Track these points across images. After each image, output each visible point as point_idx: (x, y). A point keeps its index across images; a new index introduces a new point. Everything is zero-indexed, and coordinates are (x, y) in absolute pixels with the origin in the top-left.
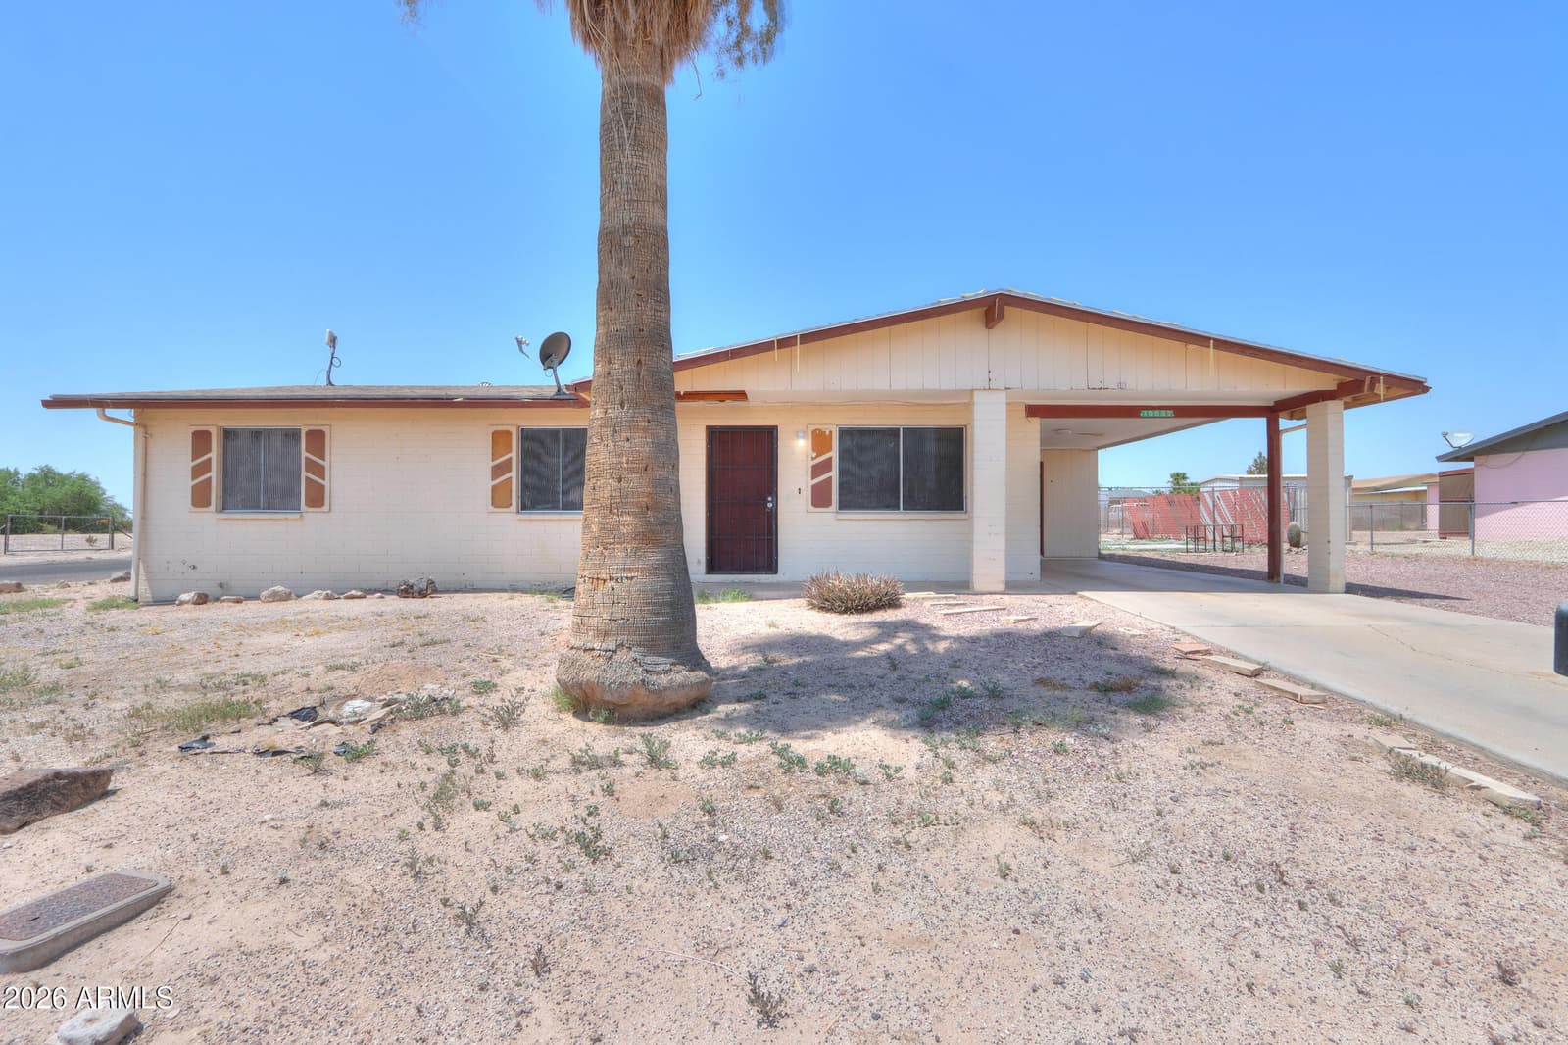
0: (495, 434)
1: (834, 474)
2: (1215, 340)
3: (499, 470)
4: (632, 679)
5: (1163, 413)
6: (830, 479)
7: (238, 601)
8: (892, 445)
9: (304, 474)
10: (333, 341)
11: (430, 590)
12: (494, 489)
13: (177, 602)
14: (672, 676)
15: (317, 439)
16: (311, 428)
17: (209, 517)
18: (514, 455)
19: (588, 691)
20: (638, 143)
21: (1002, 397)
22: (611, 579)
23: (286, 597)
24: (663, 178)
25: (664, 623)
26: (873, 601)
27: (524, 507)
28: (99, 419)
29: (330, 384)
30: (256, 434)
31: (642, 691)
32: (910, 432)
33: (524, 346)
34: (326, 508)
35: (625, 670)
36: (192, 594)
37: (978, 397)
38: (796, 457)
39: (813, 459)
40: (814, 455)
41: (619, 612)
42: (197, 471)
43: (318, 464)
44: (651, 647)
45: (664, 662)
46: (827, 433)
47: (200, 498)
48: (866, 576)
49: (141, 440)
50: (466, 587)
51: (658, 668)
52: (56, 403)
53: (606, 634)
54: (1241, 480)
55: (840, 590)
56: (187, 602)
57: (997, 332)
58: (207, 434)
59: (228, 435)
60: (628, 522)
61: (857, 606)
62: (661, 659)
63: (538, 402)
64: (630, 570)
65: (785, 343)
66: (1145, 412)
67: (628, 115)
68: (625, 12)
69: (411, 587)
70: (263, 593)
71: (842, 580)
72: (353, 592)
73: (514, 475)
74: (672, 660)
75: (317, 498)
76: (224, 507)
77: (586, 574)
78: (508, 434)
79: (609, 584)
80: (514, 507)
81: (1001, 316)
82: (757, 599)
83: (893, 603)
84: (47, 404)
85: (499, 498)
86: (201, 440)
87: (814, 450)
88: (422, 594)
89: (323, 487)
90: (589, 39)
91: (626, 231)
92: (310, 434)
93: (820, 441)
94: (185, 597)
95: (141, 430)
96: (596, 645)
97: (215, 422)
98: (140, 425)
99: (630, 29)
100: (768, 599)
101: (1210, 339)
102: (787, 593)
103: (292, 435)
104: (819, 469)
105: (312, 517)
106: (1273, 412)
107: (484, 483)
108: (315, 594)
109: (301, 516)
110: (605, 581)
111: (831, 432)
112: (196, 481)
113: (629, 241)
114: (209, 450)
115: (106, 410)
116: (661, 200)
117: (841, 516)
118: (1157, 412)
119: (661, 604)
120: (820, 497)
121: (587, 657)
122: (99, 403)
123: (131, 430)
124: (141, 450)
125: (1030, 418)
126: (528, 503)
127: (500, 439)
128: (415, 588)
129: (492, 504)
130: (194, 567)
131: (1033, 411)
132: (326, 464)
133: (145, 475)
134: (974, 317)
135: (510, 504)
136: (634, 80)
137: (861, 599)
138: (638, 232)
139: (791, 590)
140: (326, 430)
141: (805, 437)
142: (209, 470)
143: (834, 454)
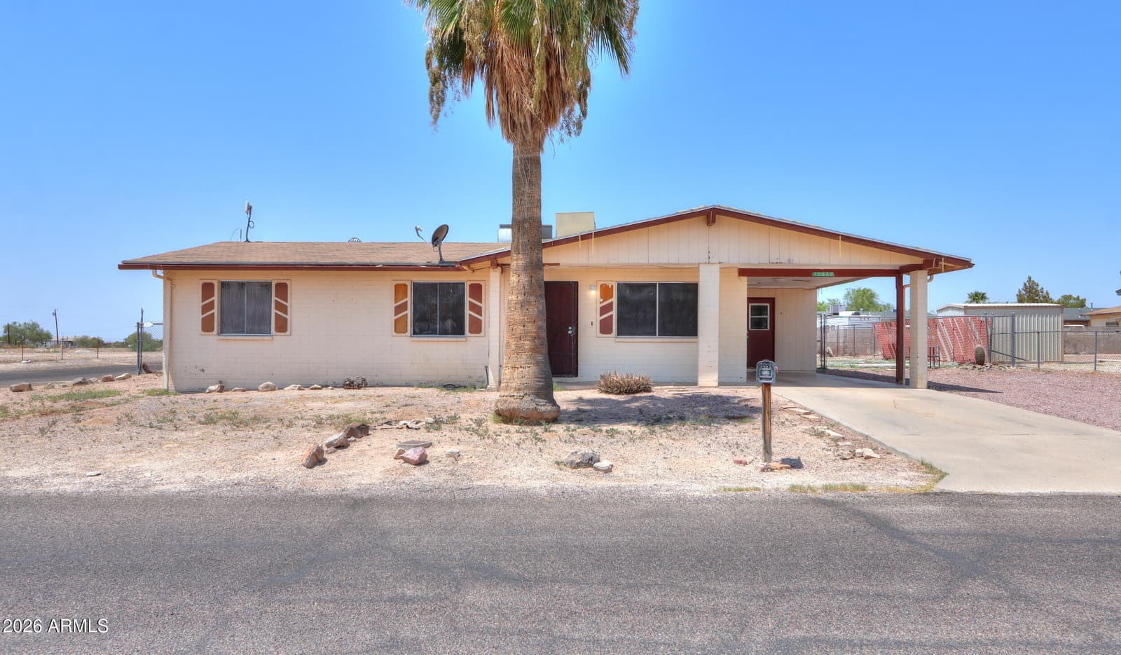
0: (396, 286)
1: (614, 313)
2: (841, 235)
3: (399, 309)
4: (531, 407)
5: (827, 274)
6: (612, 316)
7: (244, 391)
8: (652, 294)
9: (274, 311)
10: (250, 208)
11: (363, 384)
12: (396, 321)
13: (207, 391)
14: (546, 407)
15: (282, 289)
16: (279, 282)
17: (213, 338)
18: (409, 299)
19: (513, 413)
20: (531, 183)
21: (717, 267)
22: (521, 367)
23: (273, 389)
24: (540, 195)
25: (543, 385)
26: (635, 388)
27: (415, 333)
28: (153, 277)
29: (247, 240)
30: (242, 285)
31: (535, 413)
32: (665, 287)
33: (419, 231)
34: (288, 333)
35: (527, 404)
36: (217, 386)
37: (702, 268)
38: (590, 300)
39: (601, 303)
40: (602, 300)
41: (524, 380)
42: (205, 309)
43: (283, 304)
44: (538, 395)
45: (543, 402)
46: (610, 286)
47: (207, 326)
48: (632, 375)
49: (169, 288)
50: (377, 384)
51: (542, 403)
52: (126, 266)
53: (519, 390)
54: (966, 308)
55: (617, 382)
56: (214, 391)
57: (714, 228)
58: (212, 285)
59: (224, 285)
60: (527, 344)
61: (626, 390)
62: (542, 400)
63: (430, 268)
64: (528, 364)
65: (585, 237)
66: (815, 273)
67: (527, 171)
68: (527, 132)
69: (353, 382)
70: (261, 386)
71: (619, 376)
72: (316, 386)
73: (409, 312)
74: (545, 401)
75: (282, 326)
76: (221, 332)
77: (509, 365)
78: (405, 286)
79: (520, 369)
80: (409, 333)
81: (714, 221)
82: (567, 390)
83: (647, 390)
84: (121, 267)
85: (399, 327)
86: (207, 289)
87: (601, 297)
88: (359, 387)
89: (286, 319)
90: (509, 137)
91: (525, 220)
92: (278, 285)
93: (605, 292)
94: (212, 388)
95: (168, 282)
96: (515, 394)
97: (216, 278)
98: (167, 279)
99: (529, 138)
100: (573, 390)
101: (839, 235)
102: (584, 387)
103: (266, 286)
104: (604, 310)
105: (279, 338)
106: (898, 273)
107: (390, 318)
108: (292, 386)
109: (273, 338)
110: (518, 368)
111: (612, 286)
112: (205, 315)
113: (526, 225)
114: (213, 295)
115: (158, 271)
116: (539, 206)
117: (617, 340)
118: (823, 274)
119: (542, 378)
120: (605, 328)
121: (512, 399)
122: (153, 266)
123: (161, 281)
124: (169, 296)
125: (741, 277)
126: (417, 330)
127: (400, 290)
128: (355, 383)
129: (395, 331)
130: (203, 371)
131: (743, 272)
132: (288, 304)
133: (171, 311)
134: (699, 222)
135: (406, 331)
136: (529, 156)
137: (628, 386)
138: (531, 221)
139: (588, 385)
140: (288, 283)
141: (596, 289)
142: (213, 308)
143: (614, 300)
